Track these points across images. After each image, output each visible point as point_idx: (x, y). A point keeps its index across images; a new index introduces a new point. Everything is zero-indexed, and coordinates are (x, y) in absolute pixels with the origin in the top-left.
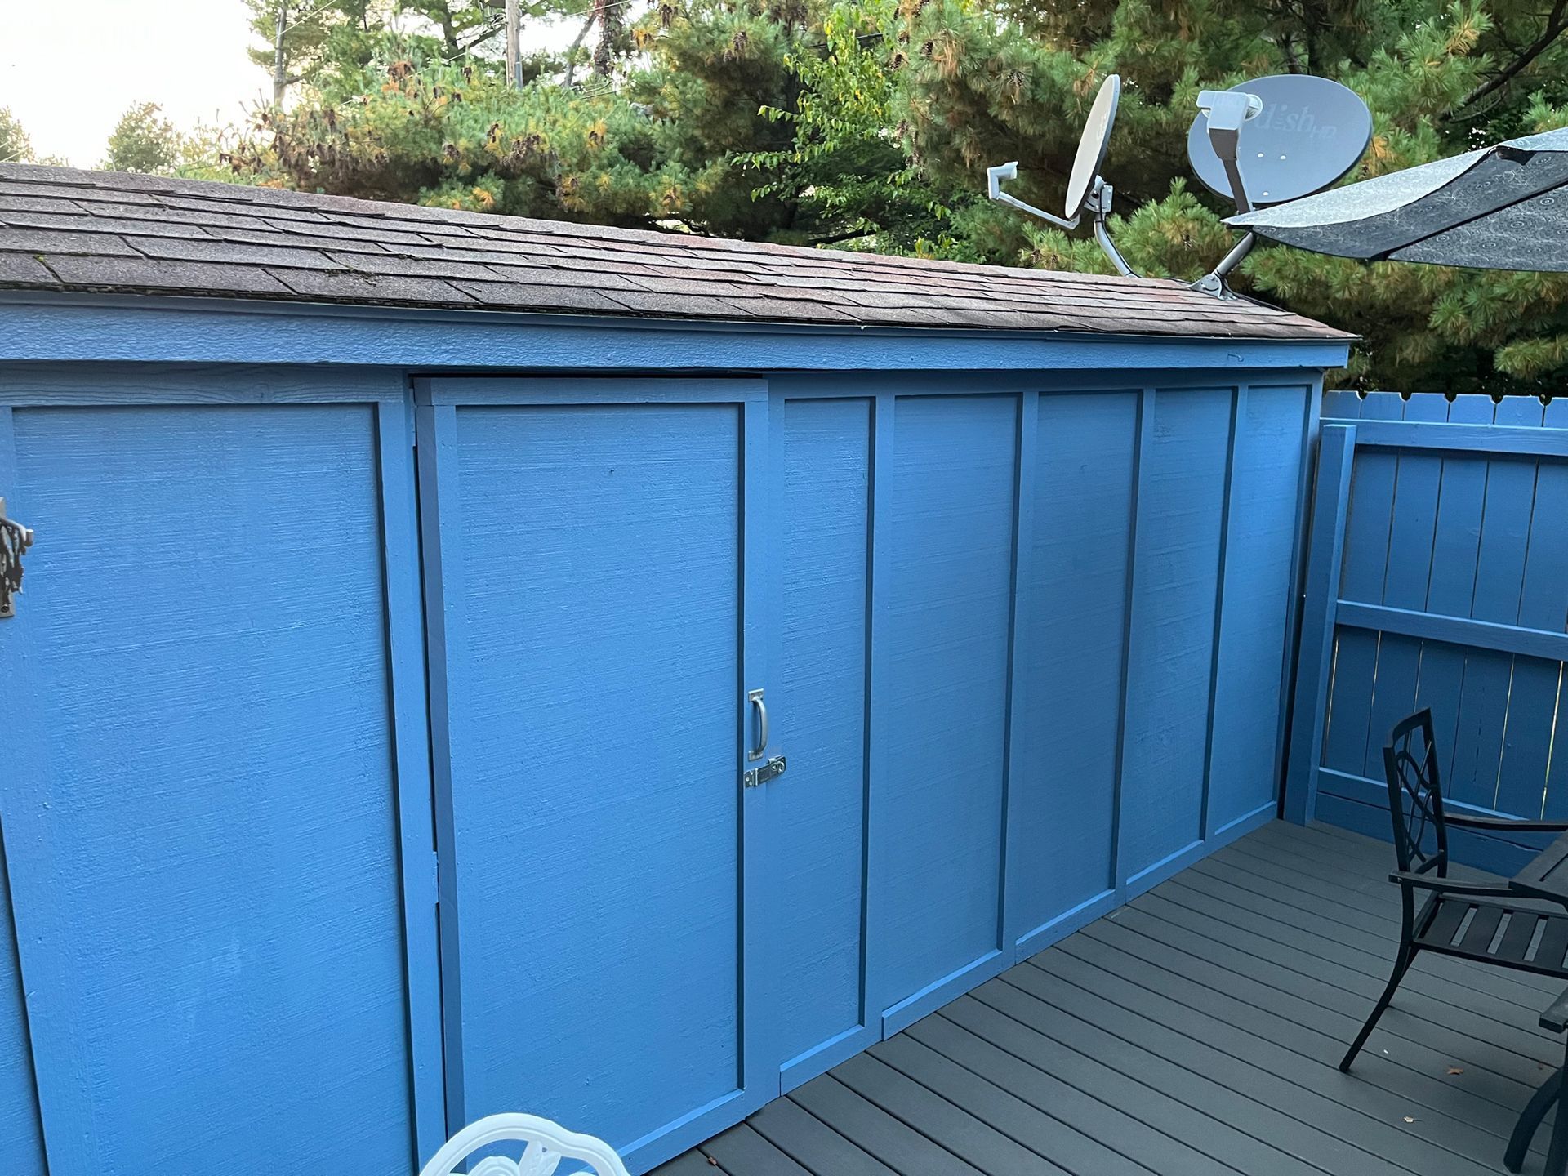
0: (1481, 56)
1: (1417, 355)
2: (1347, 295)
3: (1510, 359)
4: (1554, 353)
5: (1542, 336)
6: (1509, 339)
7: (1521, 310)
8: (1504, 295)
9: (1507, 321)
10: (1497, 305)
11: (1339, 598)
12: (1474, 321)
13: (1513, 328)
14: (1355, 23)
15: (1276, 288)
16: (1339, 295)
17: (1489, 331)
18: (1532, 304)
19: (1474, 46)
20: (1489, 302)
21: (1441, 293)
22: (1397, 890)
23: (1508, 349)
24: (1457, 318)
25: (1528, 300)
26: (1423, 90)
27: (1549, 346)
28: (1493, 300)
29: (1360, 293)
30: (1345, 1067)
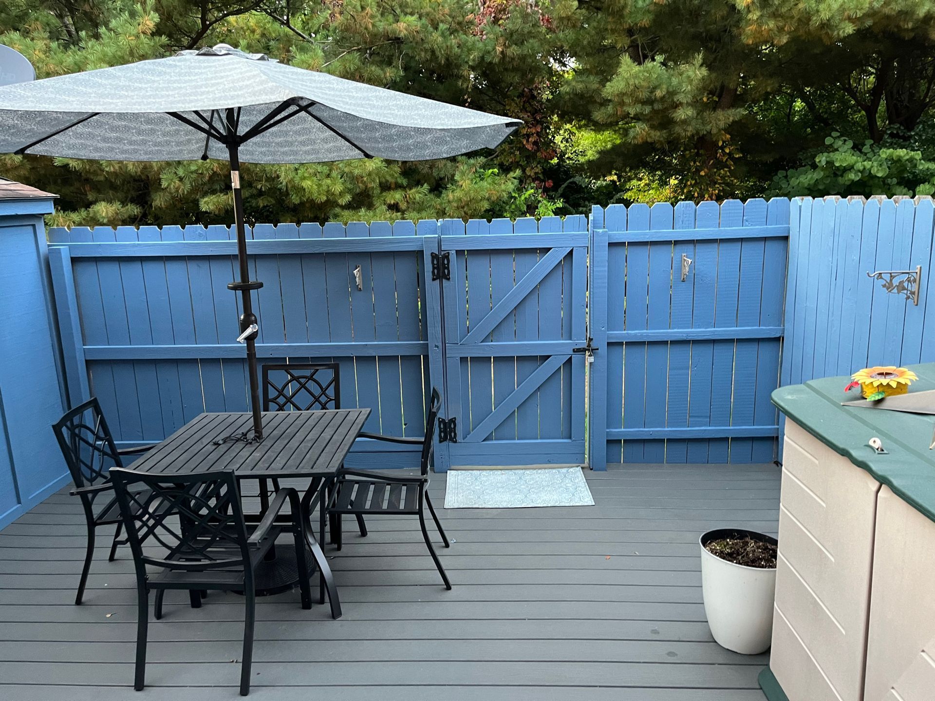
0: (161, 36)
1: (163, 203)
2: (112, 169)
3: (207, 204)
4: (228, 200)
5: (221, 192)
6: (205, 194)
7: (207, 178)
8: (197, 170)
9: (202, 184)
10: (194, 176)
11: (84, 345)
12: (185, 185)
13: (206, 188)
14: (92, 9)
15: (68, 164)
16: (107, 169)
17: (194, 190)
18: (212, 176)
19: (154, 30)
20: (190, 174)
21: (164, 169)
22: (78, 499)
23: (206, 199)
24: (175, 183)
25: (209, 173)
26: (130, 53)
27: (225, 197)
28: (192, 172)
29: (120, 167)
30: (79, 602)
